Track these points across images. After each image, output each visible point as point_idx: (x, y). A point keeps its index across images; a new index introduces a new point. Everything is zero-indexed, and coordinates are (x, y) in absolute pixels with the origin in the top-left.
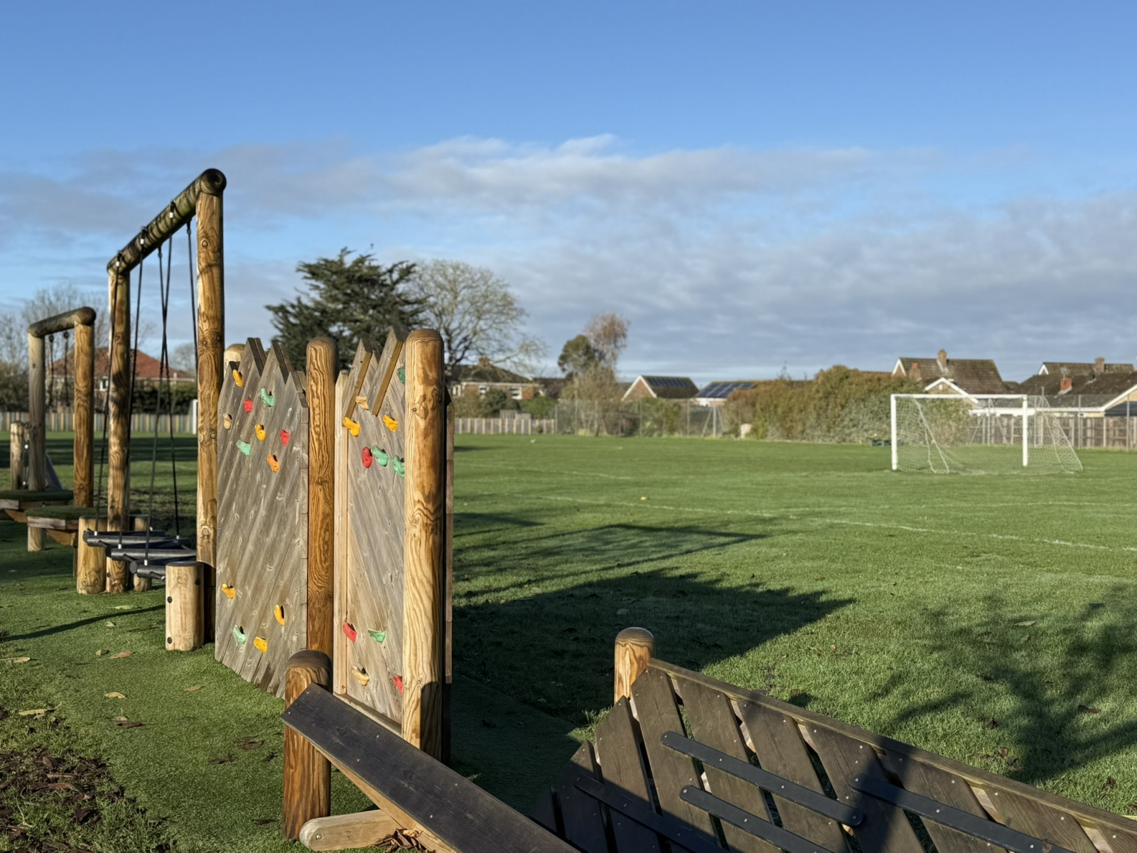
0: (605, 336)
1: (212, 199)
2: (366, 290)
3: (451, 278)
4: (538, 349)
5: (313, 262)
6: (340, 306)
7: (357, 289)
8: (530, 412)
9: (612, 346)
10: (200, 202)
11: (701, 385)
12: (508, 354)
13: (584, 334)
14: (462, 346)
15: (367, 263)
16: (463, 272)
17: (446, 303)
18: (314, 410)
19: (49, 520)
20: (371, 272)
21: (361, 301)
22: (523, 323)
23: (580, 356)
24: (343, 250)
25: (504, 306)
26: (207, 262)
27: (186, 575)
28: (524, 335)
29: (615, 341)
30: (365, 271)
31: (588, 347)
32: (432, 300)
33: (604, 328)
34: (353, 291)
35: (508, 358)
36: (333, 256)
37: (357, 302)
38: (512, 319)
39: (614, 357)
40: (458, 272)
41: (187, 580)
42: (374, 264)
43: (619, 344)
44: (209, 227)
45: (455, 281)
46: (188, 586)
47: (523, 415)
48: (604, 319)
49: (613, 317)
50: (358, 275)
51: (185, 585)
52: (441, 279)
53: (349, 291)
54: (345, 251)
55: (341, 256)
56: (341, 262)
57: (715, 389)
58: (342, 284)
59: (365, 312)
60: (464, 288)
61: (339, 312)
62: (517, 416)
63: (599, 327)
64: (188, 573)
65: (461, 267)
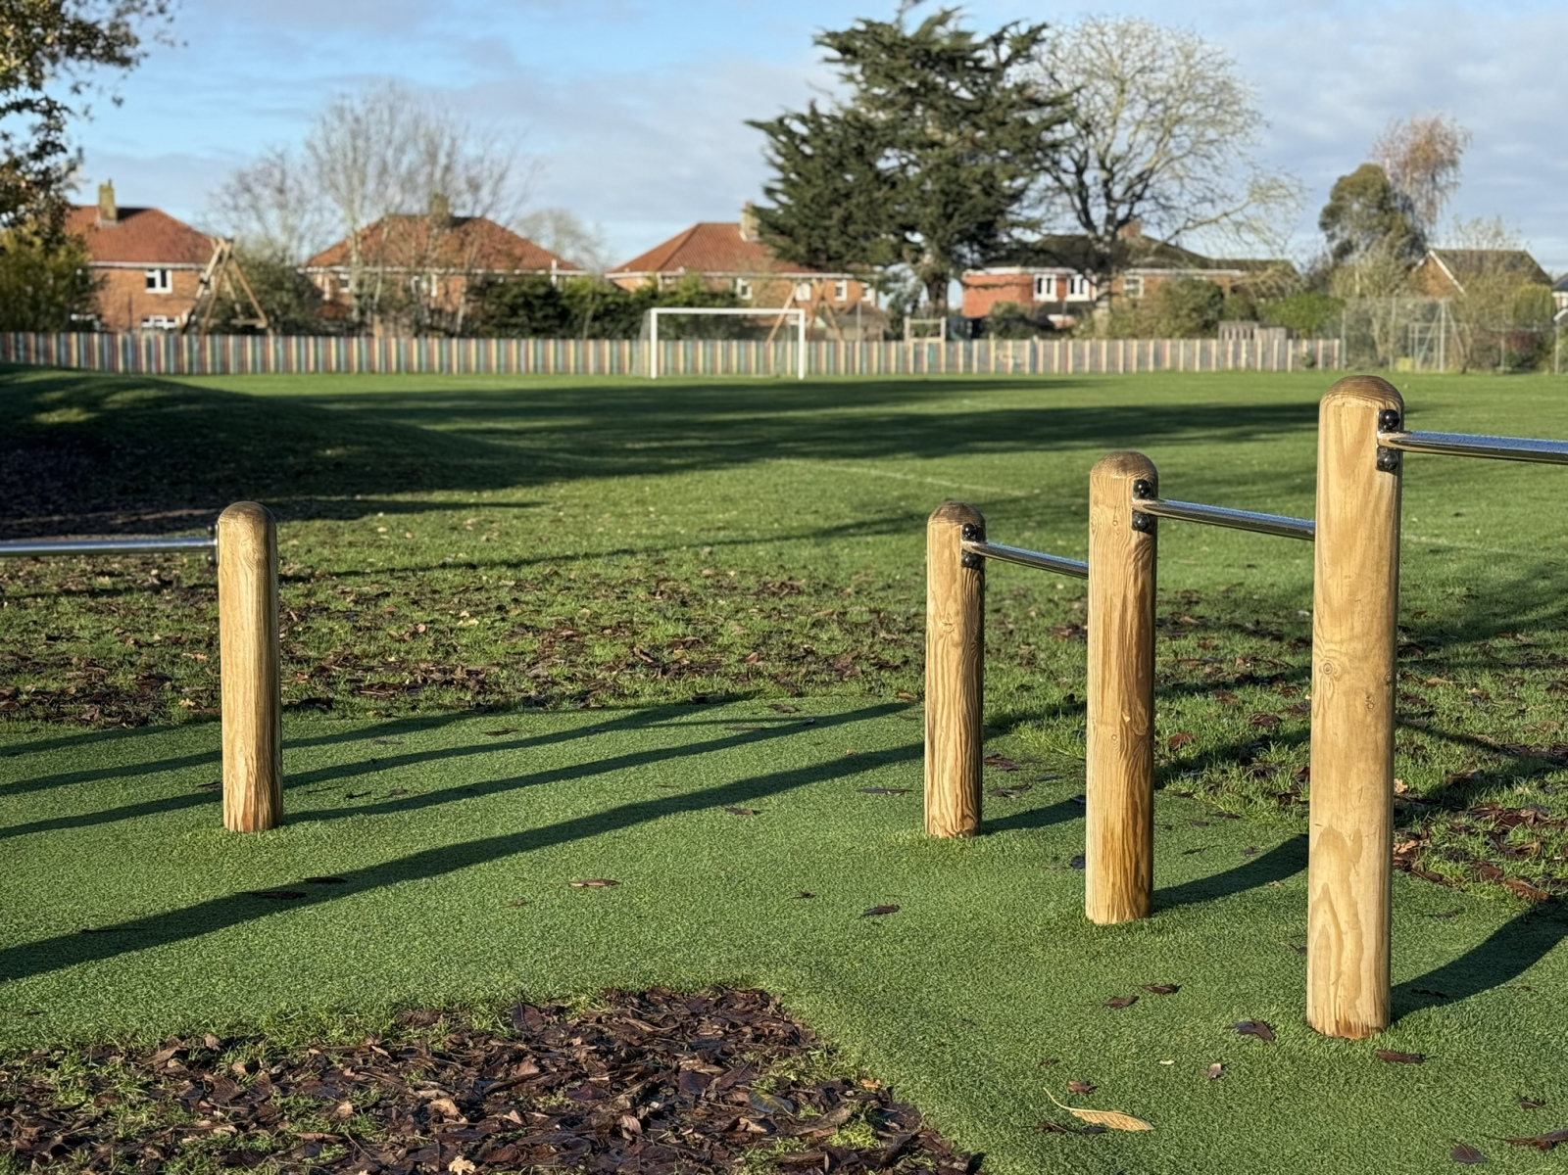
0: (1416, 166)
6: (894, 116)
7: (928, 77)
9: (1428, 186)
13: (1372, 161)
15: (950, 25)
16: (1138, 38)
17: (1100, 102)
20: (957, 44)
23: (1366, 208)
28: (1256, 166)
29: (1435, 177)
30: (946, 42)
31: (1383, 188)
32: (1074, 99)
33: (1415, 149)
34: (921, 83)
38: (1233, 133)
39: (1431, 208)
40: (1129, 40)
43: (1441, 180)
47: (1272, 331)
48: (1415, 129)
49: (1435, 124)
50: (932, 49)
52: (1090, 54)
53: (913, 85)
55: (899, 14)
56: (898, 27)
58: (901, 71)
61: (891, 127)
62: (1260, 334)
63: (1404, 147)
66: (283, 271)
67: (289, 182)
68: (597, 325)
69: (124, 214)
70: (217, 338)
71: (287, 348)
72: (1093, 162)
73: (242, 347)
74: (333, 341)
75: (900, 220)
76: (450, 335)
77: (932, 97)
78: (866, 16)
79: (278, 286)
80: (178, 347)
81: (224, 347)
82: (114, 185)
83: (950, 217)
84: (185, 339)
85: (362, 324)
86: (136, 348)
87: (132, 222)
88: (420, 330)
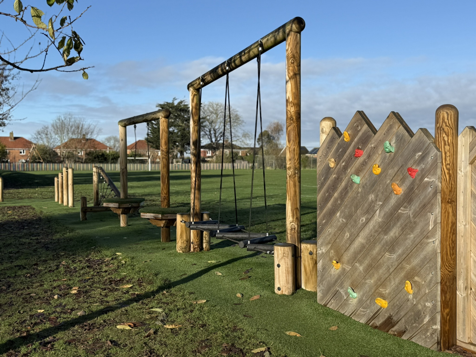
0: (275, 131)
1: (297, 35)
2: (182, 114)
3: (215, 109)
4: (250, 136)
5: (162, 103)
6: (173, 121)
7: (179, 113)
8: (247, 161)
9: (278, 134)
10: (290, 37)
11: (310, 150)
12: (238, 138)
13: (267, 130)
14: (220, 135)
15: (183, 103)
16: (220, 106)
17: (213, 118)
18: (445, 153)
19: (152, 214)
20: (185, 107)
21: (181, 118)
22: (244, 126)
23: (265, 138)
24: (174, 99)
25: (236, 119)
26: (294, 72)
27: (288, 252)
28: (244, 130)
29: (279, 133)
30: (182, 106)
31: (268, 135)
32: (208, 117)
33: (275, 128)
34: (178, 114)
35: (238, 140)
36: (170, 101)
37: (180, 119)
38: (239, 124)
39: (278, 139)
40: (218, 106)
41: (288, 254)
42: (186, 104)
43: (280, 133)
44: (295, 52)
45: (217, 110)
46: (289, 258)
47: (245, 162)
48: (274, 124)
49: (278, 123)
50: (180, 108)
51: (288, 257)
52: (211, 109)
53: (176, 115)
54: (175, 99)
55: (173, 101)
56: (173, 103)
57: (315, 151)
58: (174, 112)
59: (183, 123)
60: (221, 112)
61: (173, 123)
62: (243, 162)
63: (272, 127)
64: (289, 251)
65: (219, 104)
66: (47, 151)
67: (48, 133)
68: (112, 161)
69: (15, 138)
70: (32, 164)
71: (46, 165)
72: (212, 130)
73: (37, 166)
74: (56, 164)
75: (173, 140)
76: (82, 163)
77: (179, 117)
78: (167, 101)
79: (46, 153)
80: (24, 166)
81: (34, 166)
82: (13, 132)
83: (183, 140)
84: (25, 164)
85: (63, 161)
86: (15, 166)
87: (17, 140)
88: (75, 162)
